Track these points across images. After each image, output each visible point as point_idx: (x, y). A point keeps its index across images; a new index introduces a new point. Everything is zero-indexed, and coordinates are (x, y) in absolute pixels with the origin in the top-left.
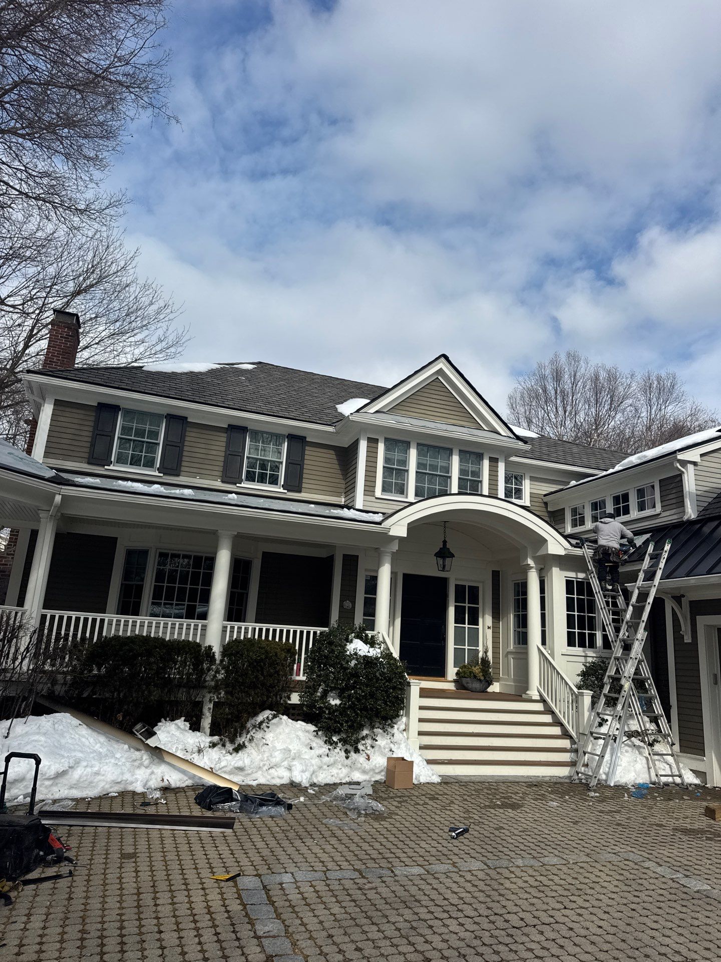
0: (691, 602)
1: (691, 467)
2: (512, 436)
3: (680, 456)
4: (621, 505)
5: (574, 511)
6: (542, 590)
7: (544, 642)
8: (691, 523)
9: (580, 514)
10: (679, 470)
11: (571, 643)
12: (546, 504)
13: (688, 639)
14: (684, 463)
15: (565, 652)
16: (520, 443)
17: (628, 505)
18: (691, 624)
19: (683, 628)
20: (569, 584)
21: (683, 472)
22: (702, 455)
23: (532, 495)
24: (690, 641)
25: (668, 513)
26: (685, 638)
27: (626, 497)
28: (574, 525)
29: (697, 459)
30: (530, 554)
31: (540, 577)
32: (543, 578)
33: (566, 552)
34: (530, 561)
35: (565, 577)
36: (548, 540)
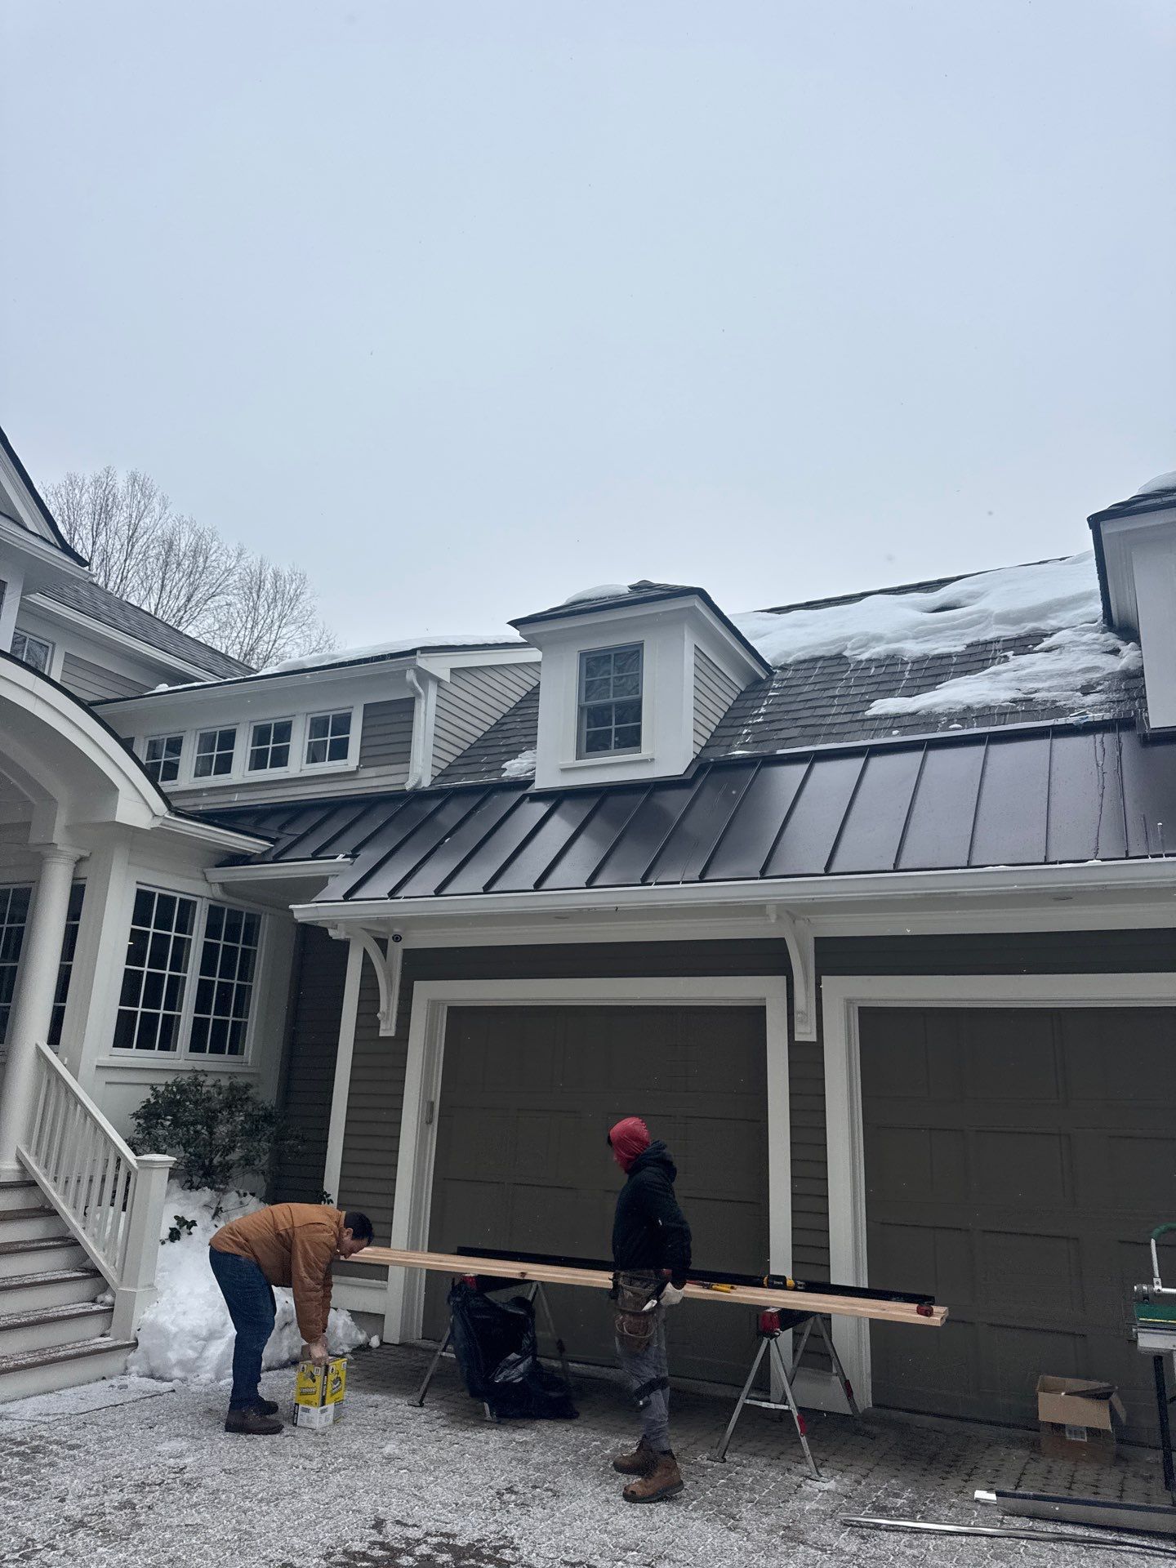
0: (407, 953)
1: (433, 690)
2: (53, 539)
3: (422, 662)
4: (271, 746)
6: (74, 913)
7: (54, 1039)
8: (419, 795)
10: (414, 689)
11: (122, 1039)
13: (387, 1029)
14: (424, 676)
15: (105, 1060)
16: (67, 562)
17: (287, 747)
18: (401, 999)
19: (383, 1006)
20: (143, 900)
21: (419, 695)
22: (452, 670)
24: (392, 1033)
25: (371, 772)
26: (383, 1026)
27: (283, 731)
29: (446, 676)
30: (61, 820)
31: (74, 879)
32: (82, 882)
33: (157, 823)
34: (59, 837)
35: (138, 883)
36: (118, 790)
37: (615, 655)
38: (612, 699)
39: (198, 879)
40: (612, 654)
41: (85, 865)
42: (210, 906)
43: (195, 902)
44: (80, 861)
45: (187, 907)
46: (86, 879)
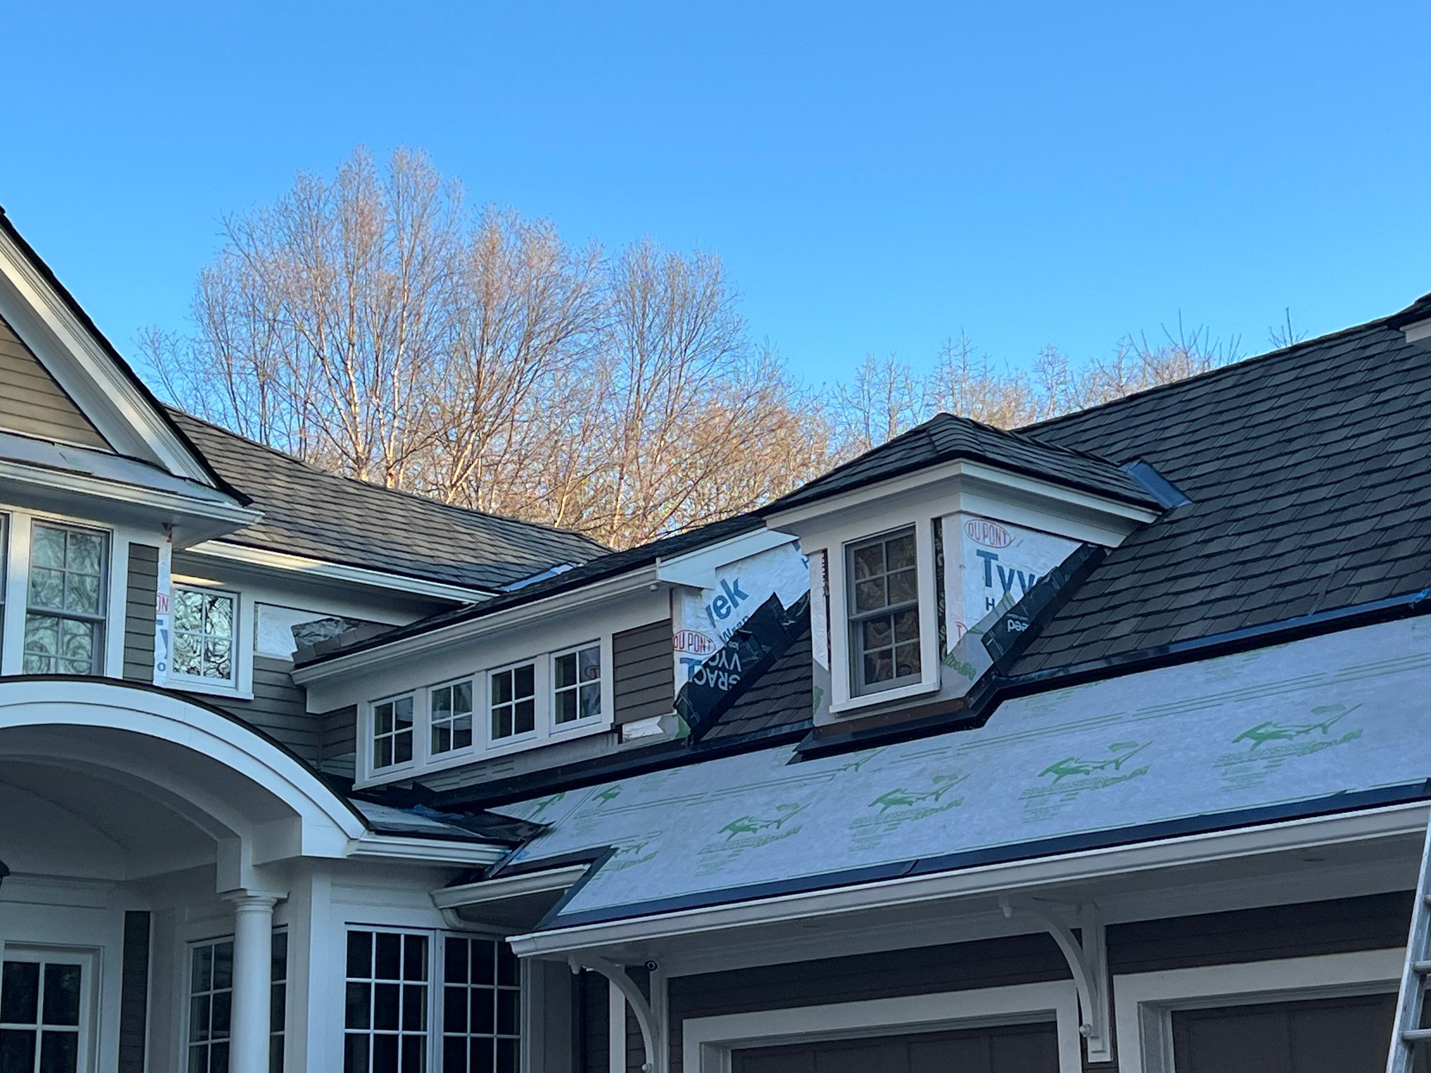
0: (671, 981)
2: (205, 479)
4: (513, 702)
5: (384, 714)
6: (279, 966)
9: (401, 724)
12: (302, 689)
14: (674, 593)
16: (229, 503)
17: (533, 700)
18: (671, 1045)
19: (649, 1056)
20: (357, 943)
23: (261, 664)
27: (526, 677)
28: (383, 760)
30: (248, 858)
31: (273, 927)
32: (283, 930)
33: (353, 849)
34: (248, 880)
35: (346, 923)
36: (300, 816)
37: (887, 543)
38: (887, 608)
39: (426, 908)
40: (883, 542)
41: (285, 909)
42: (448, 940)
43: (426, 938)
44: (279, 904)
45: (417, 944)
46: (286, 925)
